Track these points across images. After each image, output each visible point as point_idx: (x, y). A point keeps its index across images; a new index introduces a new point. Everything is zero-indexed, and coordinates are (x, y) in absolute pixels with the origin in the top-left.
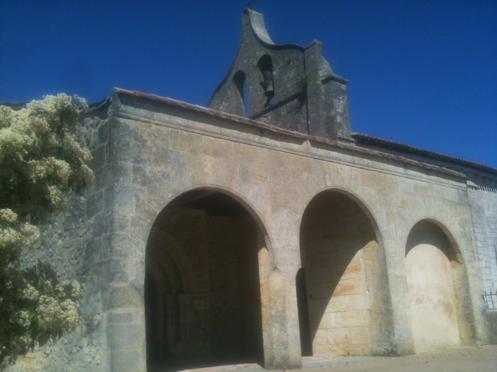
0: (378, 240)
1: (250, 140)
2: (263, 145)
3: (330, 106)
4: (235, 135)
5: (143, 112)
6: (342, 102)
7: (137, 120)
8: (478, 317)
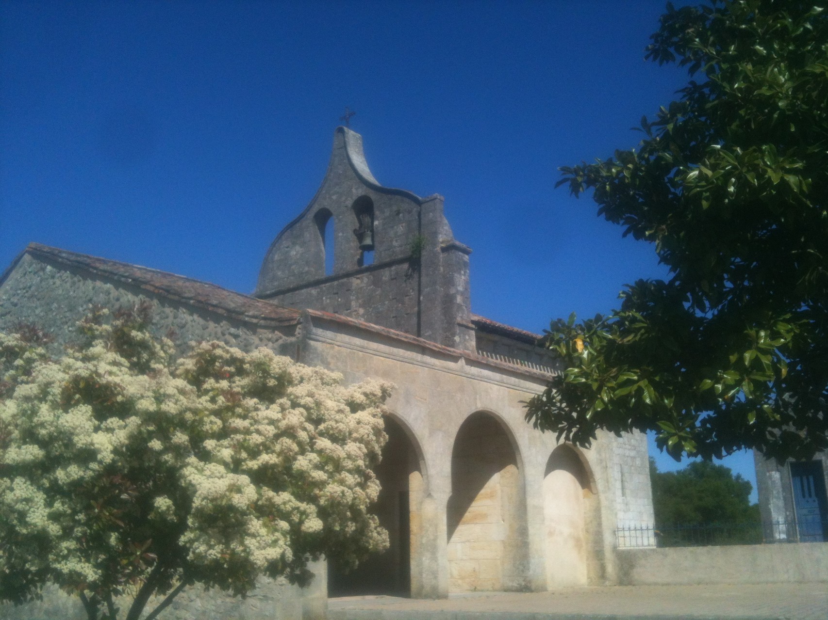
0: (519, 465)
1: (413, 359)
2: (425, 364)
3: (449, 282)
4: (401, 354)
5: (329, 334)
6: (463, 277)
7: (323, 342)
8: (609, 555)
